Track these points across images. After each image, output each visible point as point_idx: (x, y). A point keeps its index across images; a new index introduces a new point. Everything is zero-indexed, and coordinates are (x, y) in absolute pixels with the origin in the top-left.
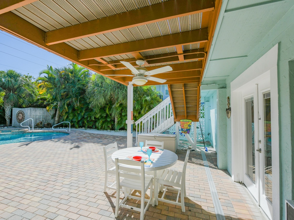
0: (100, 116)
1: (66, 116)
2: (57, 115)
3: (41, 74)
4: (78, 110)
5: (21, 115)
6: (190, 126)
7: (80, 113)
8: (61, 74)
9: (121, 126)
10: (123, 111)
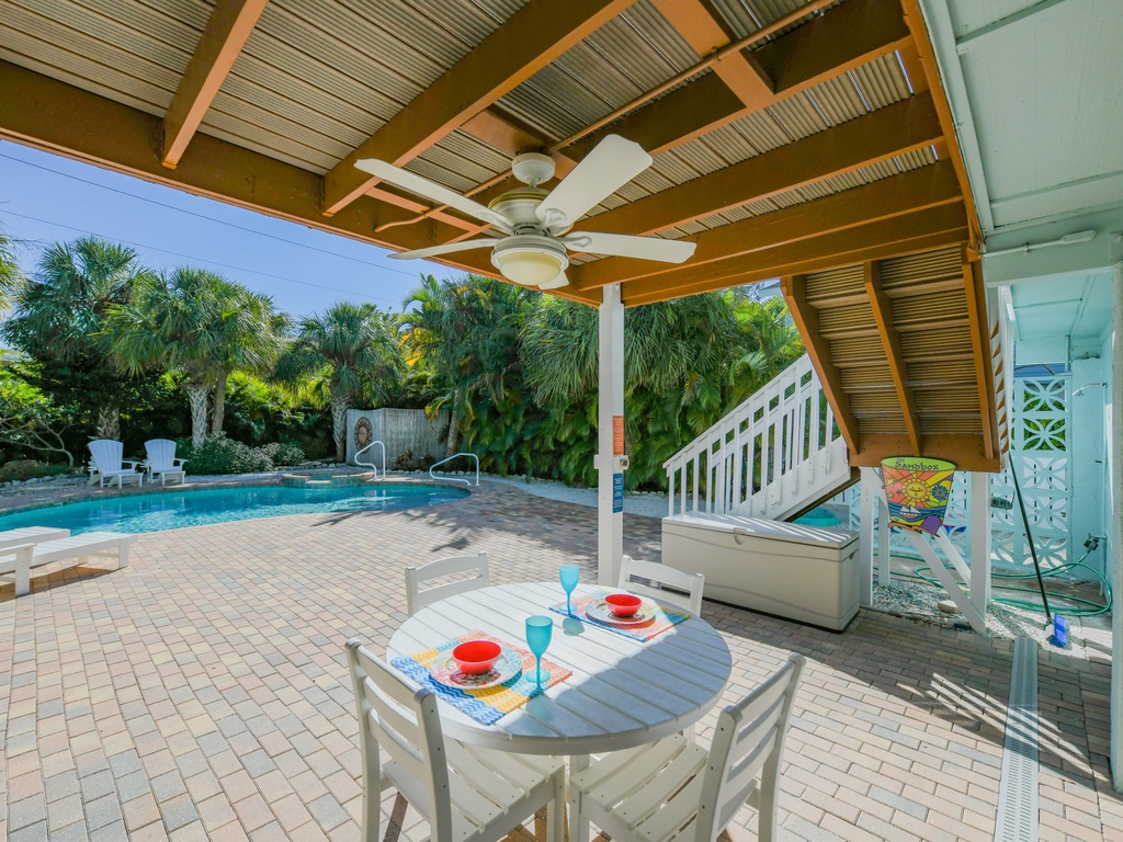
0: (573, 433)
1: (473, 435)
2: (451, 431)
3: (407, 302)
4: (506, 413)
5: (363, 430)
6: (941, 492)
7: (511, 426)
8: (459, 298)
9: (643, 473)
10: (651, 415)
